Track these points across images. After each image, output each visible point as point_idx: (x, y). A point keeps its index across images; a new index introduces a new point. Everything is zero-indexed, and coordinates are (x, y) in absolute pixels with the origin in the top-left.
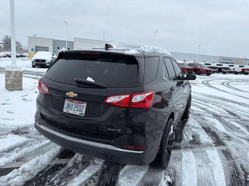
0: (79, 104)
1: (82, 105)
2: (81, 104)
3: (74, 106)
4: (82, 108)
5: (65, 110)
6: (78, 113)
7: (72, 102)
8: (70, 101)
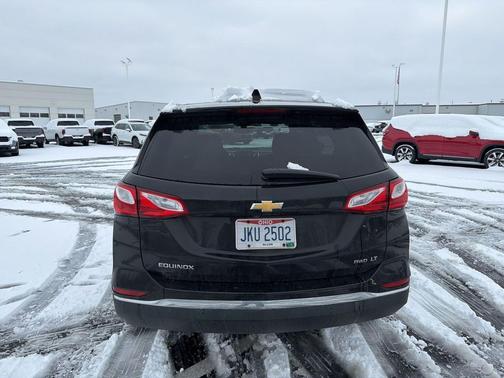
0: (277, 225)
1: (284, 225)
2: (281, 224)
3: (263, 232)
4: (286, 231)
5: (240, 246)
6: (278, 245)
7: (256, 223)
8: (248, 222)
